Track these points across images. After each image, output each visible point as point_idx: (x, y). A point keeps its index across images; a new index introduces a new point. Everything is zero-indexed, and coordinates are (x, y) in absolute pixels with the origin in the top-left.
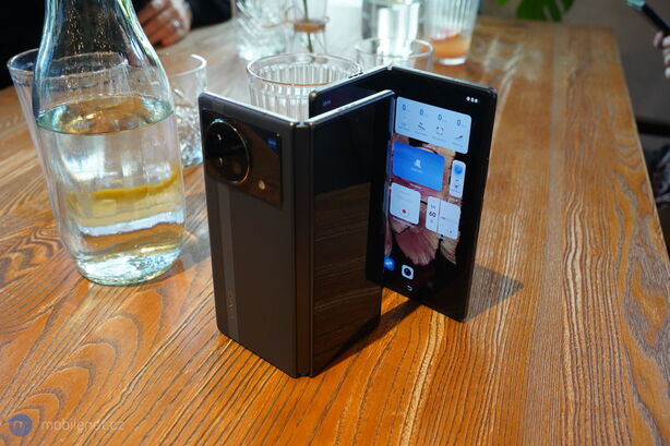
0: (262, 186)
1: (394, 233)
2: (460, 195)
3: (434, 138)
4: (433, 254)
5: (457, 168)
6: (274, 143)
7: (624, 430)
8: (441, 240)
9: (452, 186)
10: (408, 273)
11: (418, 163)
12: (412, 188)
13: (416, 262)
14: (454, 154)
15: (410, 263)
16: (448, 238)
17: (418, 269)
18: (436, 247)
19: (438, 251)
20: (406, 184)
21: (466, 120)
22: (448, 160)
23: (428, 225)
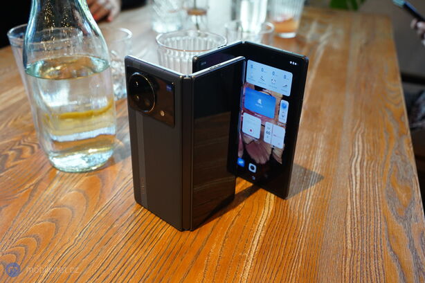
0: (163, 114)
1: (244, 144)
2: (285, 122)
3: (270, 86)
4: (268, 157)
5: (283, 104)
6: (170, 88)
7: (381, 267)
8: (273, 149)
9: (280, 116)
10: (253, 168)
11: (260, 101)
12: (256, 116)
13: (258, 162)
14: (282, 96)
15: (254, 162)
16: (277, 148)
17: (259, 166)
18: (270, 153)
19: (272, 156)
20: (252, 114)
21: (290, 75)
22: (278, 100)
23: (266, 139)
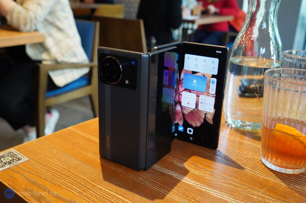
0: (127, 82)
1: (183, 114)
2: (214, 93)
3: (202, 70)
4: (202, 121)
5: (212, 81)
6: (134, 63)
8: (206, 114)
9: (210, 89)
11: (195, 81)
12: (192, 92)
13: (194, 126)
14: (211, 76)
15: (191, 126)
16: (209, 113)
17: (195, 129)
18: (204, 117)
20: (190, 91)
21: (216, 60)
22: (209, 78)
23: (200, 108)
